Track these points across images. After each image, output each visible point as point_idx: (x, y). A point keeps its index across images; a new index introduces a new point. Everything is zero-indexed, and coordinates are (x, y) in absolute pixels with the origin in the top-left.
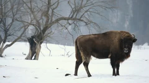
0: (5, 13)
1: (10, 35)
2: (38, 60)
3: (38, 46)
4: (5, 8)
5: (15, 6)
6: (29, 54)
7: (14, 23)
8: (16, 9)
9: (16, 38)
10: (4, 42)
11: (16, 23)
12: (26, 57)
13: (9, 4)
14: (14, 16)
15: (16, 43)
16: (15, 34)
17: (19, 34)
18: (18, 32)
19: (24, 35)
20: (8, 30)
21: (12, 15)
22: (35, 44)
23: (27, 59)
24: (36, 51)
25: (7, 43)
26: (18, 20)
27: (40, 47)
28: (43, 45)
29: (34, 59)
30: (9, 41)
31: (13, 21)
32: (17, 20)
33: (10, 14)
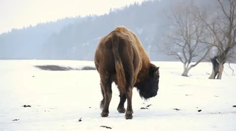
0: (190, 36)
1: (194, 56)
2: (220, 79)
3: (221, 66)
4: (190, 30)
5: (199, 29)
6: (212, 74)
7: (198, 44)
8: (200, 32)
9: (200, 58)
10: (189, 63)
11: (200, 44)
12: (209, 76)
13: (194, 26)
14: (198, 37)
15: (200, 63)
16: (199, 55)
17: (203, 54)
18: (201, 52)
19: (207, 56)
20: (193, 51)
21: (196, 38)
22: (218, 64)
23: (210, 78)
24: (219, 70)
25: (192, 63)
26: (202, 41)
27: (223, 66)
28: (226, 65)
29: (218, 78)
30: (193, 62)
31: (197, 42)
32: (200, 41)
33: (195, 36)
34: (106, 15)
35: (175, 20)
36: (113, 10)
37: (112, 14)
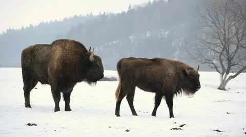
0: (228, 40)
1: (234, 65)
4: (228, 33)
5: (240, 31)
7: (239, 50)
8: (241, 35)
9: (242, 68)
10: (227, 73)
11: (241, 50)
13: (233, 28)
14: (239, 42)
15: (241, 74)
16: (239, 63)
18: (243, 61)
20: (232, 59)
21: (237, 42)
25: (231, 74)
26: (244, 46)
30: (233, 72)
31: (238, 48)
32: (242, 46)
33: (235, 40)
34: (124, 13)
35: (210, 19)
36: (132, 8)
37: (131, 11)
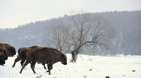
0: (60, 40)
1: (62, 50)
2: (76, 62)
3: (76, 56)
4: (60, 37)
5: (65, 36)
6: (72, 60)
8: (65, 38)
9: (65, 51)
11: (65, 44)
12: (70, 61)
13: (62, 35)
14: (64, 41)
17: (67, 49)
19: (69, 50)
20: (61, 48)
21: (63, 41)
22: (75, 54)
23: (70, 62)
24: (75, 58)
27: (77, 56)
28: (78, 55)
29: (74, 62)
31: (64, 43)
33: (63, 40)
34: (16, 28)
35: (53, 31)
36: (20, 26)
37: (19, 27)
